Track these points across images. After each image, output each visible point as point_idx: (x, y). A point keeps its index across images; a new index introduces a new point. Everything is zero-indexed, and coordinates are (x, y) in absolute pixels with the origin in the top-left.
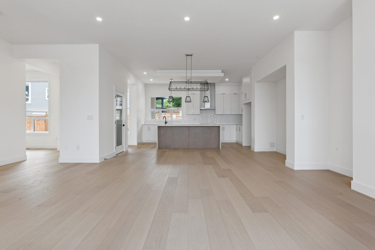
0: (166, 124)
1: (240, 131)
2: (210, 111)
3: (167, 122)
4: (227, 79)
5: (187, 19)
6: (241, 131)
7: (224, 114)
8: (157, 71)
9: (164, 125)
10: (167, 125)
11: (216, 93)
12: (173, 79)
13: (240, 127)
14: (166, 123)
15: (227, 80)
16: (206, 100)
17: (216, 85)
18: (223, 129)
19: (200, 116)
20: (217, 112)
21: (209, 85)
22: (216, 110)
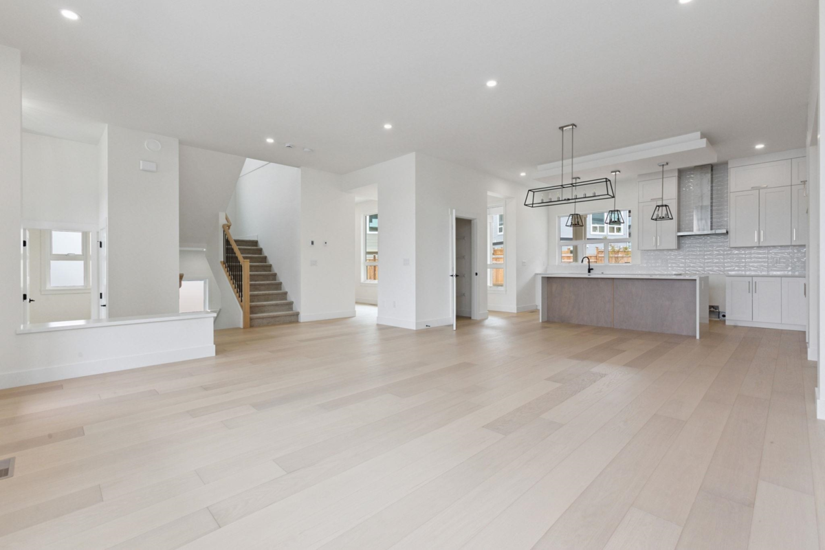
0: (589, 272)
2: (711, 240)
3: (592, 269)
4: (760, 143)
5: (491, 84)
7: (761, 245)
8: (539, 167)
9: (587, 276)
10: (593, 275)
11: (733, 187)
12: (579, 178)
14: (590, 270)
15: (760, 146)
16: (664, 215)
17: (729, 166)
18: (752, 288)
19: (676, 253)
20: (734, 240)
21: (710, 171)
22: (731, 234)
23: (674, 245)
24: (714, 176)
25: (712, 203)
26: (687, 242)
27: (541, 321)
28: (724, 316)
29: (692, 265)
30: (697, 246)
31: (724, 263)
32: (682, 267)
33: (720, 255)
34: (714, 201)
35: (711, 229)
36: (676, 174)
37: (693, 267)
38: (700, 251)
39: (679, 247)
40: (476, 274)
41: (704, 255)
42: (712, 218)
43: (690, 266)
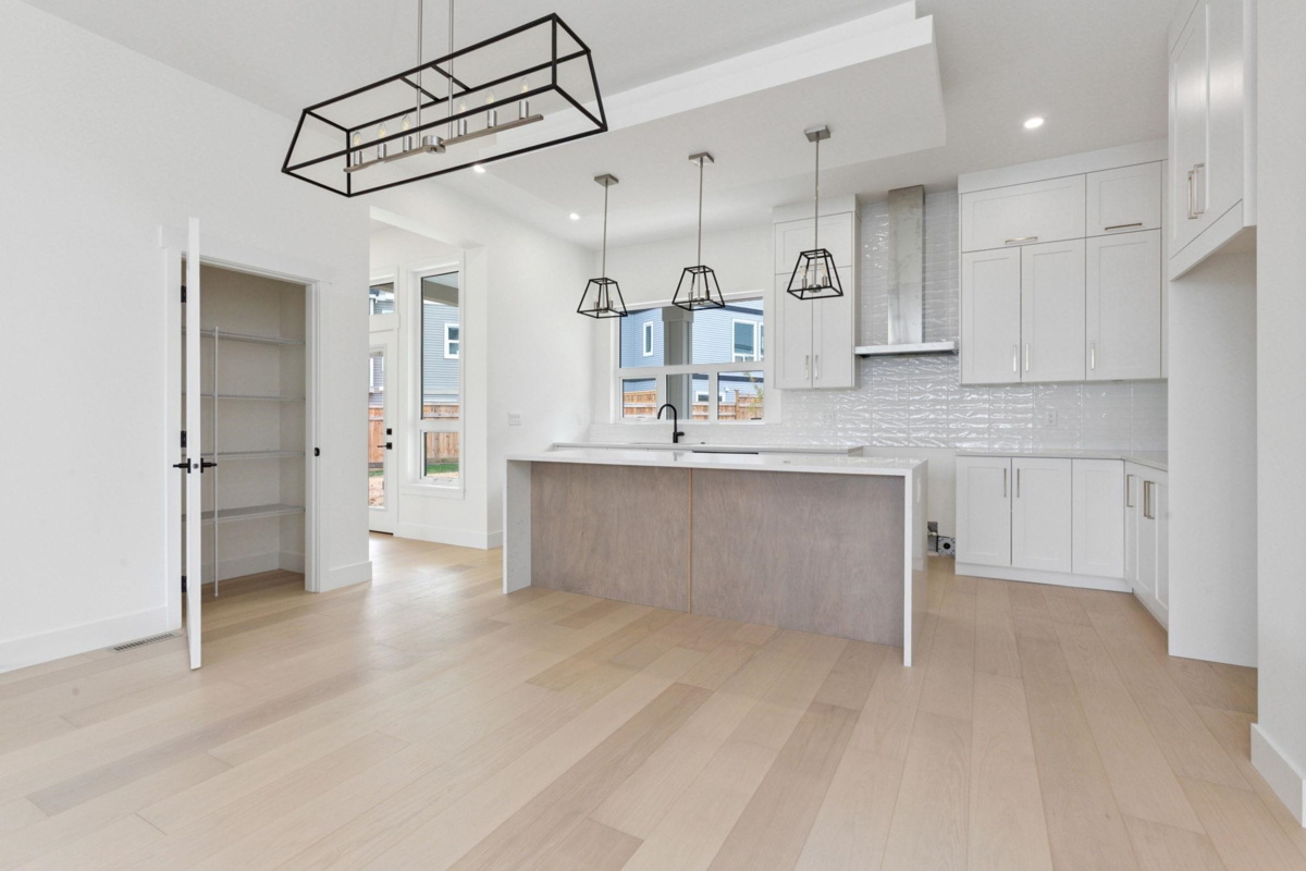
0: (676, 440)
1: (1148, 515)
2: (923, 368)
3: (682, 434)
4: (1035, 114)
6: (1156, 511)
7: (1025, 379)
11: (967, 239)
13: (1147, 484)
14: (677, 437)
15: (1034, 123)
16: (820, 283)
17: (960, 192)
18: (1012, 483)
19: (853, 396)
20: (972, 368)
21: (921, 202)
22: (965, 355)
23: (847, 378)
24: (927, 218)
25: (924, 280)
26: (875, 370)
27: (505, 591)
28: (947, 546)
29: (885, 426)
30: (895, 383)
31: (949, 421)
32: (865, 431)
33: (941, 402)
34: (927, 275)
35: (924, 341)
36: (853, 208)
37: (886, 431)
38: (901, 393)
39: (859, 383)
40: (317, 452)
41: (909, 403)
42: (924, 316)
43: (880, 430)
